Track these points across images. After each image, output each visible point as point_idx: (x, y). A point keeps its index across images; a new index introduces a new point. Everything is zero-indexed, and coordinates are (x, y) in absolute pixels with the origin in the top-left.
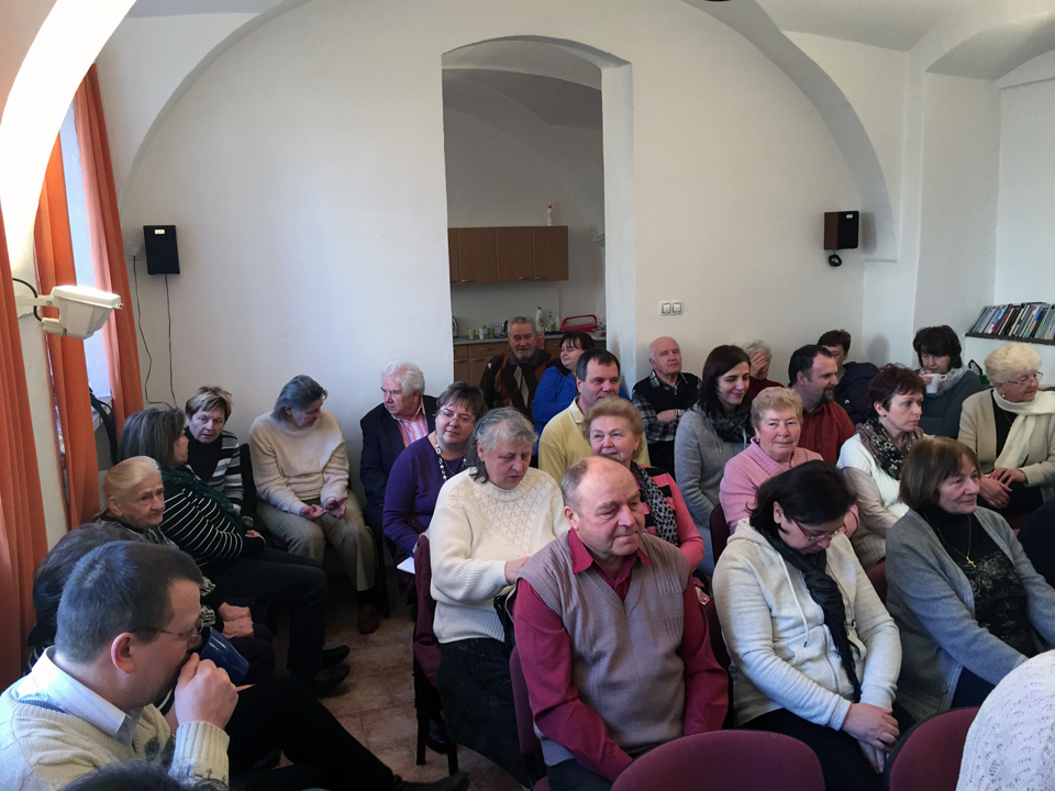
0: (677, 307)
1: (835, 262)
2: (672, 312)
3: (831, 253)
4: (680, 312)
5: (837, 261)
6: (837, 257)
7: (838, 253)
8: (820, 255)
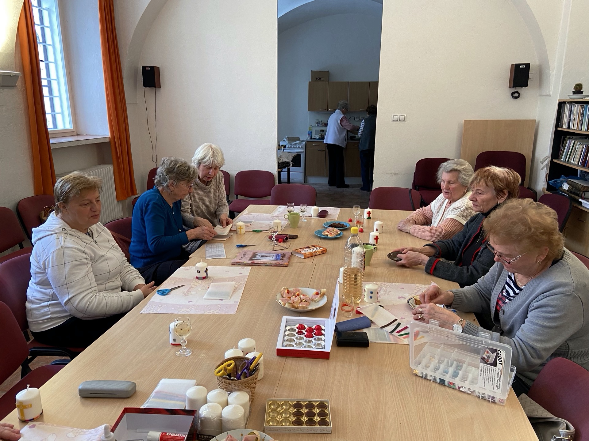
0: (402, 118)
1: (515, 96)
2: (399, 120)
3: (514, 90)
4: (404, 120)
5: (516, 95)
6: (517, 92)
7: (519, 90)
8: (507, 92)
